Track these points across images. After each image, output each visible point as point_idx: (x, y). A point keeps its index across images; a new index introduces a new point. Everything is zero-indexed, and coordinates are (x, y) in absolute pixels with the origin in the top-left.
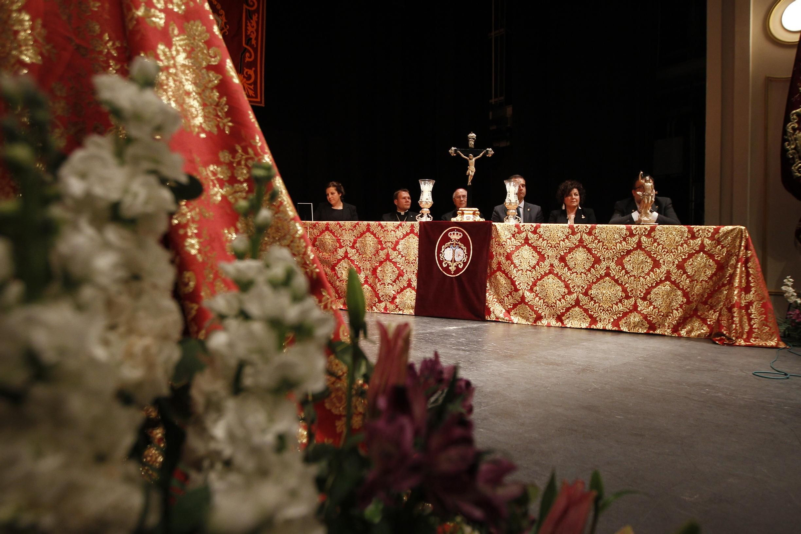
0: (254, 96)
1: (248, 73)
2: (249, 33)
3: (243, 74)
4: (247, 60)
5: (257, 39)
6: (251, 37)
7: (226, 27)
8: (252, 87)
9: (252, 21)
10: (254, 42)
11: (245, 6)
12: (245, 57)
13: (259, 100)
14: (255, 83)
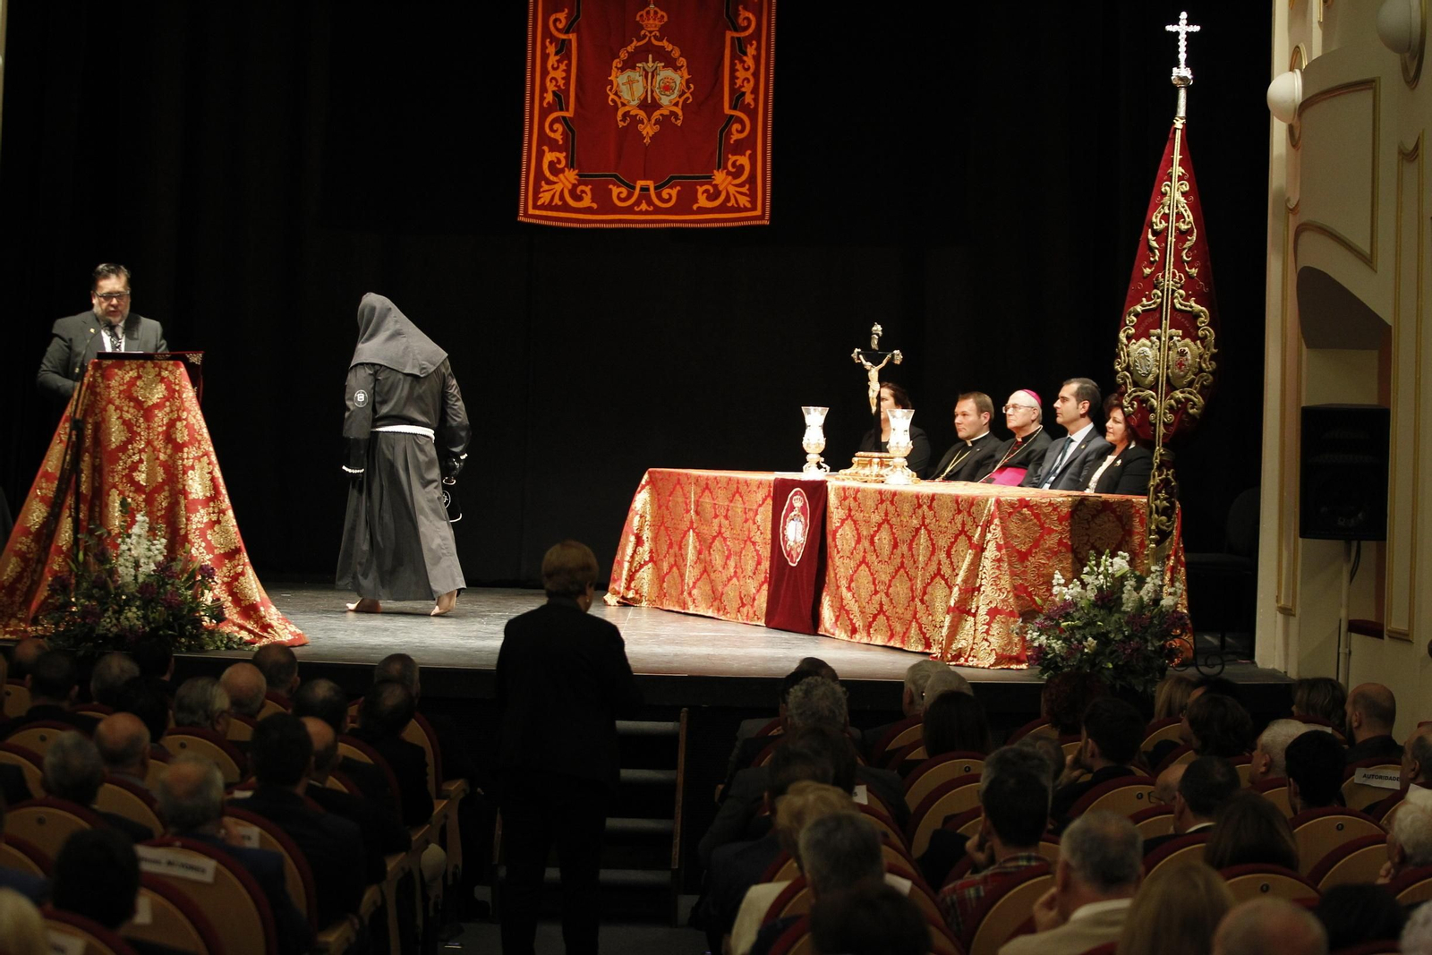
0: (748, 205)
1: (738, 163)
2: (739, 82)
3: (726, 168)
4: (735, 136)
5: (755, 91)
6: (743, 90)
7: (689, 88)
8: (745, 190)
9: (745, 58)
10: (749, 98)
11: (729, 35)
12: (730, 133)
13: (758, 212)
14: (752, 179)
